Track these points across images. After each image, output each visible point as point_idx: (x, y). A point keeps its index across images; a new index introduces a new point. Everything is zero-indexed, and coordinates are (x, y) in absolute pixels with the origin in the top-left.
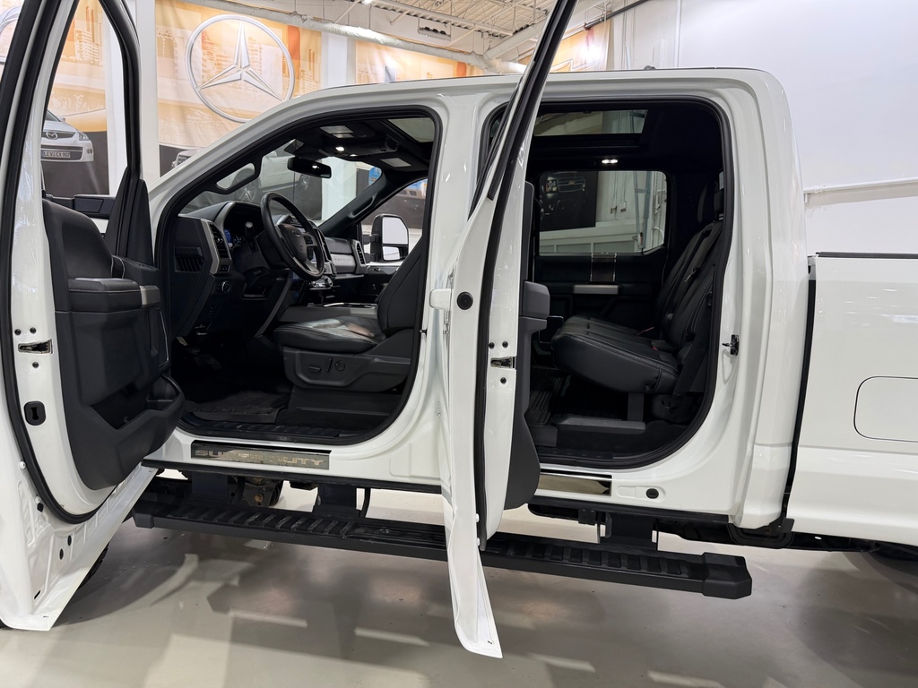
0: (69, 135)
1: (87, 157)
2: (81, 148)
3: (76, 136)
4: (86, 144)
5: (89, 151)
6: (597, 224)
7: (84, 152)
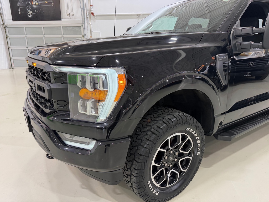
6: (62, 19)
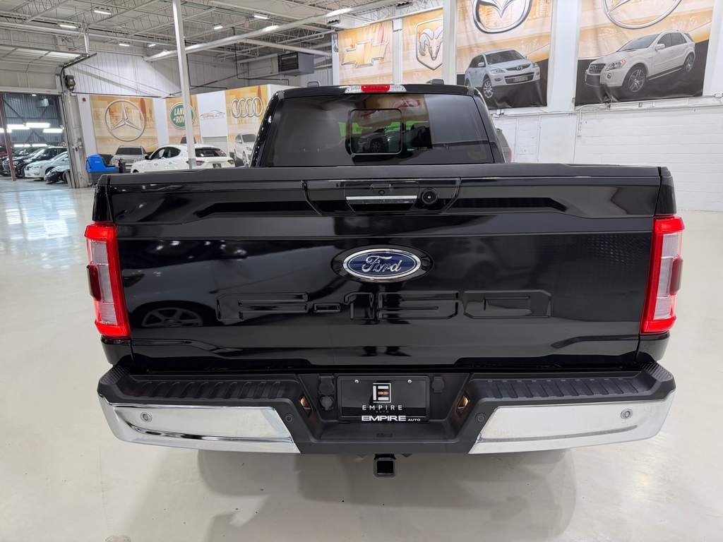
0: (528, 66)
1: (536, 78)
2: (533, 73)
3: (531, 66)
4: (536, 70)
5: (538, 74)
7: (535, 74)
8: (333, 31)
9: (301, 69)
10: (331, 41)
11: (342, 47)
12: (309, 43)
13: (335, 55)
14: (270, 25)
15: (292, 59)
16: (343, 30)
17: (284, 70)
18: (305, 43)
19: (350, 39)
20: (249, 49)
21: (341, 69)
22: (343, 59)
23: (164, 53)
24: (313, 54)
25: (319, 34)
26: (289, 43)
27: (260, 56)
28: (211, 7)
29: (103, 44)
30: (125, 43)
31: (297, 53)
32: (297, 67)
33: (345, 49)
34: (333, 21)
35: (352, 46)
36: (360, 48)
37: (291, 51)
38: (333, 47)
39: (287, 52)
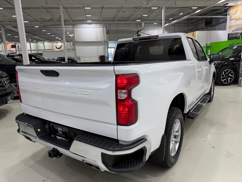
8: (228, 7)
9: (213, 24)
10: (227, 12)
11: (231, 13)
12: (218, 14)
13: (228, 17)
14: (198, 10)
15: (210, 20)
16: (232, 6)
17: (207, 25)
18: (217, 14)
19: (235, 10)
20: (196, 19)
21: (230, 22)
22: (231, 18)
23: (167, 24)
24: (220, 18)
25: (222, 10)
26: (210, 15)
27: (201, 21)
28: (177, 8)
29: (150, 24)
30: (156, 23)
31: (212, 18)
32: (212, 24)
33: (232, 14)
34: (225, 4)
35: (236, 12)
36: (239, 13)
37: (210, 18)
38: (228, 14)
39: (209, 19)
